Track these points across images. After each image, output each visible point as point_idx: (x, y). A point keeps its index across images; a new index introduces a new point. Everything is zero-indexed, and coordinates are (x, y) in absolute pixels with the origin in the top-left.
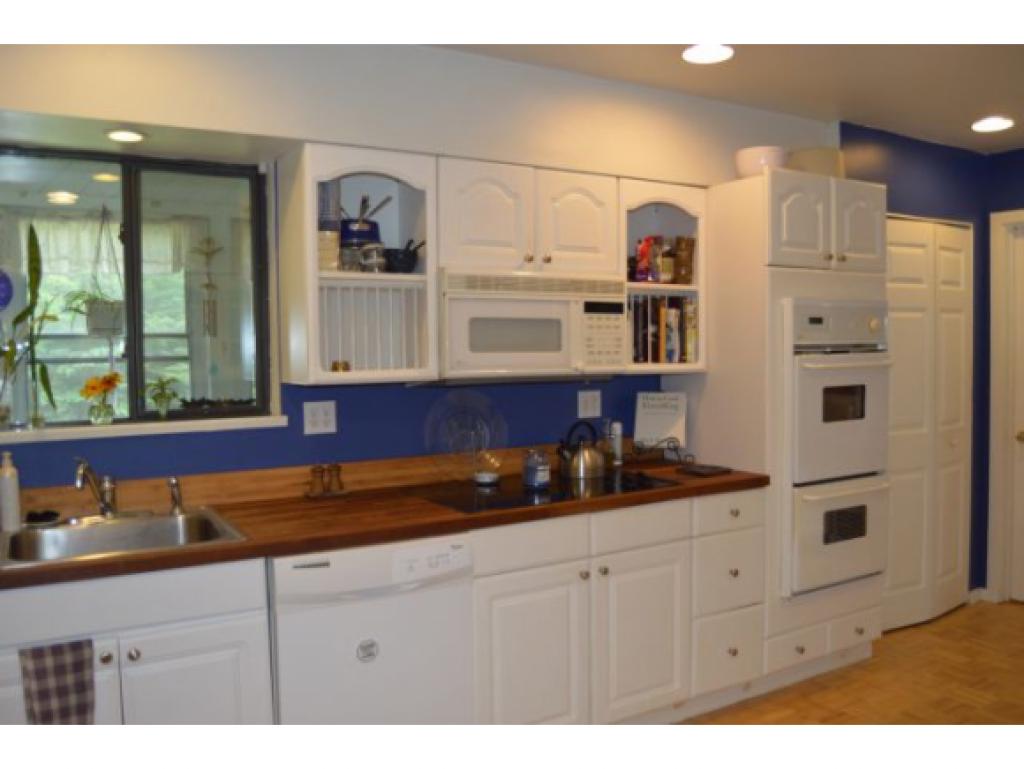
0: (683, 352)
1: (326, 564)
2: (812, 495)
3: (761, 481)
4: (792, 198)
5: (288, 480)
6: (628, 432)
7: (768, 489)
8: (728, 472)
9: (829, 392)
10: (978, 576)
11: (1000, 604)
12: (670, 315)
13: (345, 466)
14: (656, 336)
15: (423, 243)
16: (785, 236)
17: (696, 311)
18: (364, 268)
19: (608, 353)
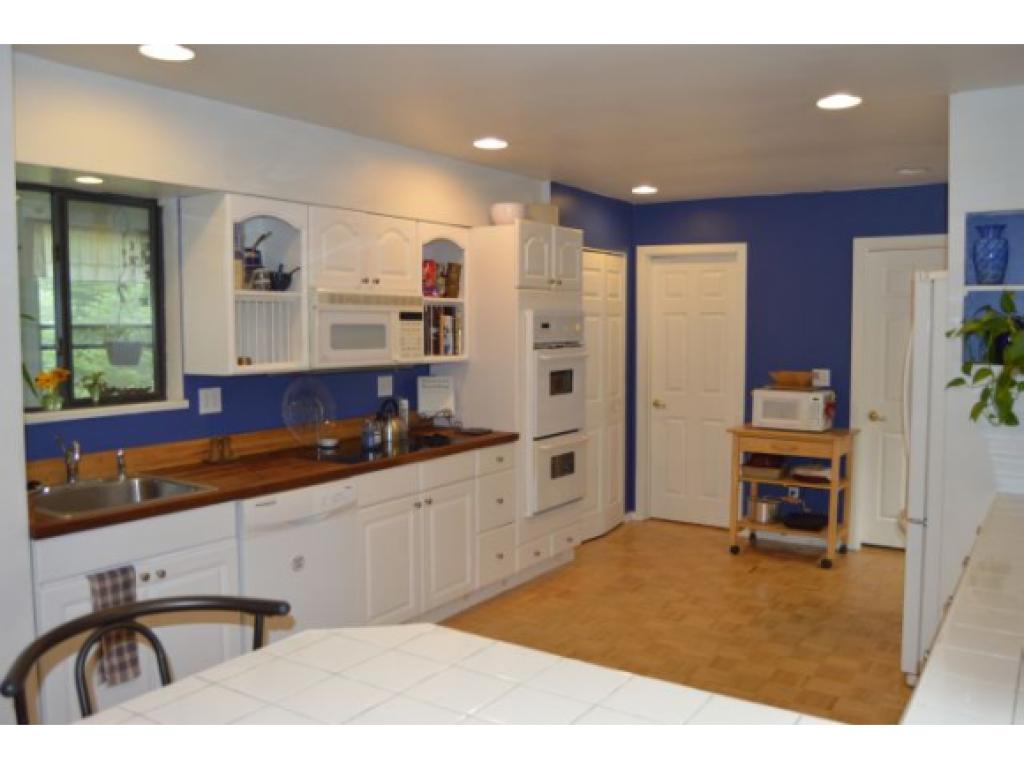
0: (455, 347)
1: (273, 503)
2: (546, 445)
3: (512, 438)
4: (530, 242)
5: (189, 450)
6: (414, 406)
7: (517, 443)
8: (489, 432)
9: (554, 375)
10: (630, 504)
11: (645, 521)
12: (447, 320)
13: (233, 437)
14: (437, 335)
15: (298, 269)
16: (527, 267)
17: (463, 316)
18: (255, 287)
19: (414, 348)
